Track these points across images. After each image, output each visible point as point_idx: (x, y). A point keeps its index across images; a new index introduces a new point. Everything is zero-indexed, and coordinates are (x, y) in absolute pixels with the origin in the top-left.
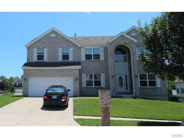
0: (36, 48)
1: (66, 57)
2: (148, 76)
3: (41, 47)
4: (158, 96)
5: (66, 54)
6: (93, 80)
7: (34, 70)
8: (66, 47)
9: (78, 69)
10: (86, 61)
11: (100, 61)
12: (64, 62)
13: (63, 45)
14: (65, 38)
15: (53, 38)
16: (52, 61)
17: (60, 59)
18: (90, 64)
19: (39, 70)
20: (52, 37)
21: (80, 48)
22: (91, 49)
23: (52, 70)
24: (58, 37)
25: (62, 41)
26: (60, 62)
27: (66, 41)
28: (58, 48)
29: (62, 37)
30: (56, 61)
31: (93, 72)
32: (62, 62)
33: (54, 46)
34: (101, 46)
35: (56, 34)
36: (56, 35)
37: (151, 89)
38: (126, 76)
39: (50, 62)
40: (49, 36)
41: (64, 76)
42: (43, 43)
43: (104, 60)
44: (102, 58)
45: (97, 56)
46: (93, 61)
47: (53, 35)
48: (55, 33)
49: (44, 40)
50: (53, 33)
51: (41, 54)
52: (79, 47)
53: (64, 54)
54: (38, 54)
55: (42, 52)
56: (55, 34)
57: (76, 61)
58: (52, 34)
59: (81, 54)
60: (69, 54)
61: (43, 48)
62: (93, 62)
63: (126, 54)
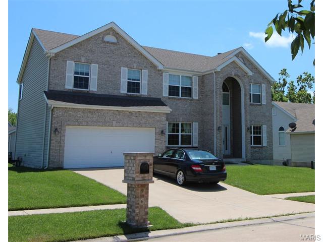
0: (72, 59)
1: (134, 86)
2: (254, 129)
3: (83, 59)
4: (263, 159)
5: (135, 80)
6: (180, 134)
7: (78, 110)
8: (135, 65)
9: (164, 113)
10: (169, 98)
11: (192, 100)
12: (130, 96)
13: (130, 62)
14: (135, 48)
15: (112, 43)
16: (107, 93)
17: (124, 90)
18: (177, 104)
19: (90, 111)
20: (108, 42)
21: (160, 72)
22: (179, 76)
23: (117, 113)
24: (120, 43)
25: (129, 53)
26: (122, 95)
27: (136, 54)
28: (120, 67)
29: (129, 44)
30: (116, 93)
31: (181, 118)
32: (127, 96)
33: (111, 62)
34: (195, 73)
35: (118, 36)
36: (117, 38)
37: (257, 149)
38: (226, 128)
39: (103, 93)
40: (103, 38)
41: (140, 125)
42: (89, 50)
43: (199, 98)
44: (195, 95)
45: (187, 91)
46: (181, 99)
47: (110, 38)
48: (116, 34)
49: (90, 45)
50: (111, 33)
51: (82, 74)
52: (159, 70)
53: (131, 80)
54: (76, 73)
55: (85, 71)
56: (114, 36)
57: (153, 96)
58: (109, 34)
59: (162, 85)
60: (139, 80)
61: (89, 62)
62: (181, 101)
63: (228, 92)
